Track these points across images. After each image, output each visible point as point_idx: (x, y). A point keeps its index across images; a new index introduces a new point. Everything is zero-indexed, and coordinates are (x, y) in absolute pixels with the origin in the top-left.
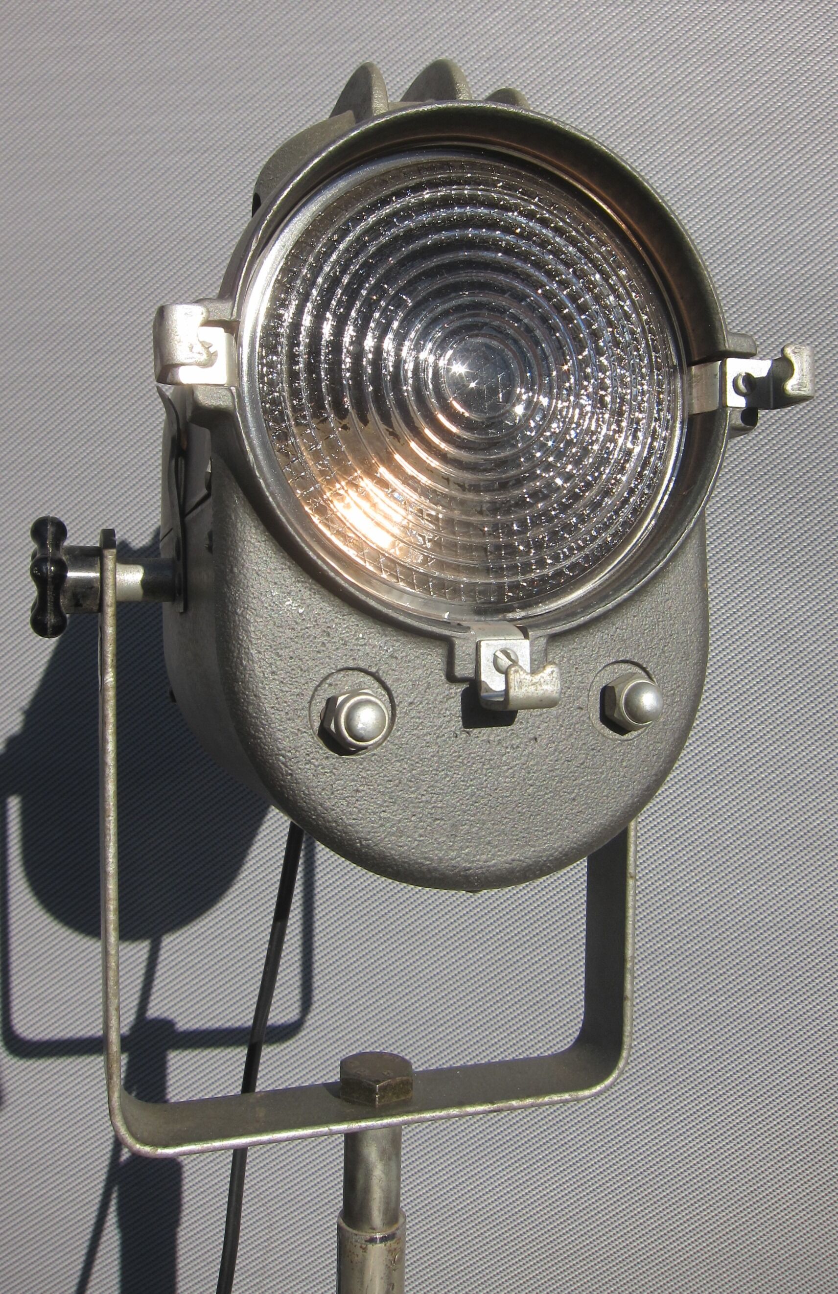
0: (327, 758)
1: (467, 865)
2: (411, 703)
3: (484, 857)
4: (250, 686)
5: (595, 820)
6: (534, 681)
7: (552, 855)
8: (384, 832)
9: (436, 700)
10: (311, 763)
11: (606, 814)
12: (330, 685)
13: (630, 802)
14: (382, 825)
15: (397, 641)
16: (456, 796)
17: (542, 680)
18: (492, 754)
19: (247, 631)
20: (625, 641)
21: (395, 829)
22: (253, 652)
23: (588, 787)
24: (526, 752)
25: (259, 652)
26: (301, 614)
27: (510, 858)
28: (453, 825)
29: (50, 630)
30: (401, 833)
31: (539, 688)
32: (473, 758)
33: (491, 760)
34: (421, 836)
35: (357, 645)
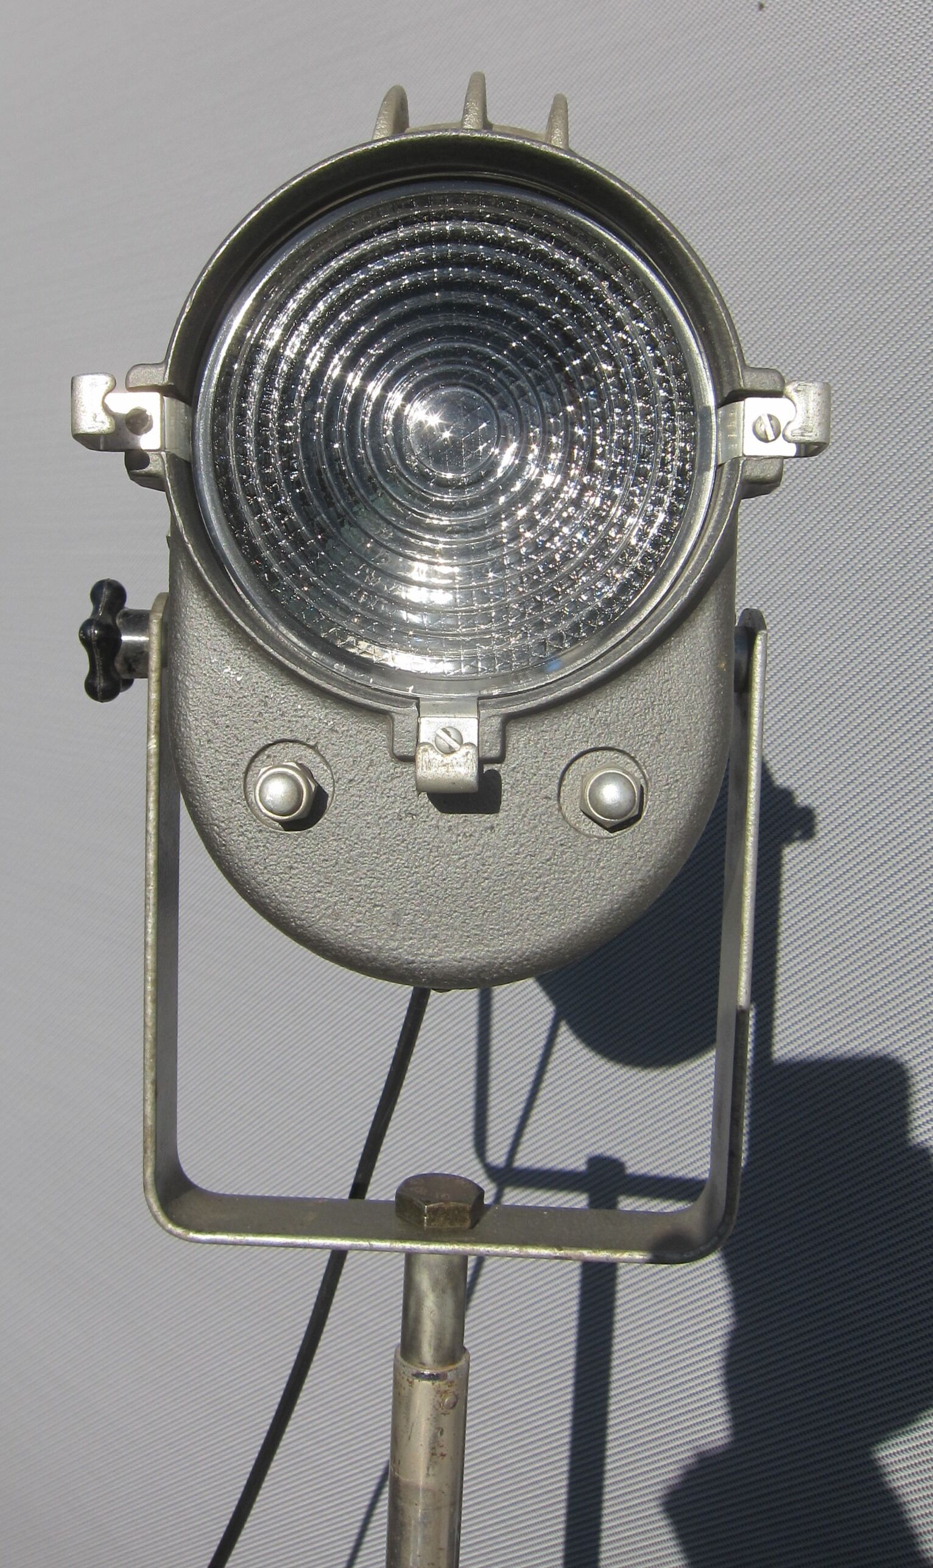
0: (260, 831)
1: (411, 958)
2: (351, 781)
3: (430, 951)
4: (187, 753)
5: (563, 924)
6: (445, 762)
7: (509, 958)
8: (318, 912)
9: (378, 778)
10: (245, 836)
11: (577, 919)
12: (269, 756)
13: (608, 907)
14: (316, 906)
15: (338, 714)
16: (398, 882)
17: (454, 762)
18: (441, 842)
19: (186, 698)
20: (608, 725)
21: (330, 911)
22: (191, 719)
23: (554, 886)
24: (482, 841)
25: (196, 720)
26: (239, 682)
27: (459, 956)
28: (394, 914)
29: (100, 694)
30: (337, 916)
31: (450, 769)
32: (419, 843)
33: (439, 847)
34: (359, 921)
35: (295, 716)
